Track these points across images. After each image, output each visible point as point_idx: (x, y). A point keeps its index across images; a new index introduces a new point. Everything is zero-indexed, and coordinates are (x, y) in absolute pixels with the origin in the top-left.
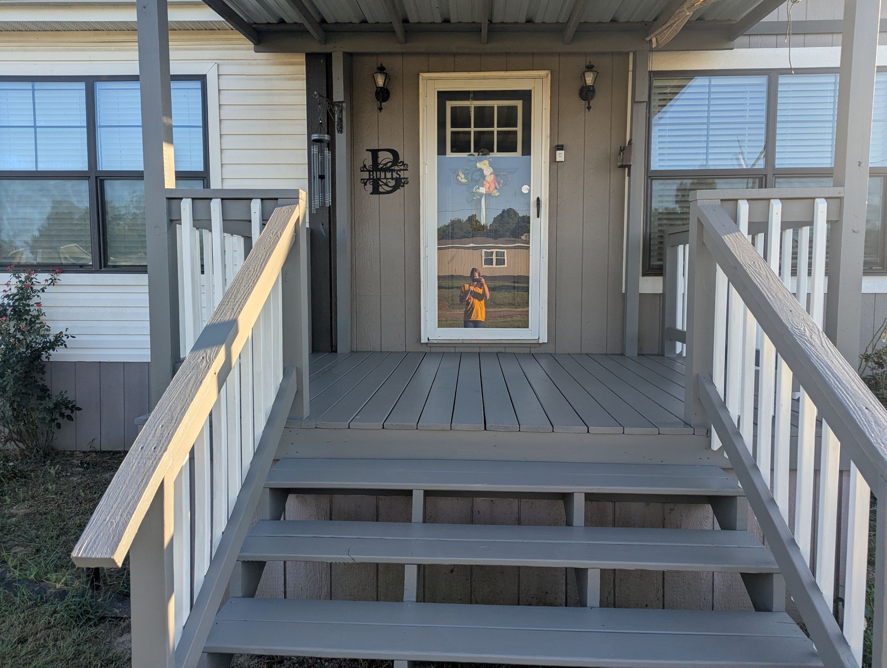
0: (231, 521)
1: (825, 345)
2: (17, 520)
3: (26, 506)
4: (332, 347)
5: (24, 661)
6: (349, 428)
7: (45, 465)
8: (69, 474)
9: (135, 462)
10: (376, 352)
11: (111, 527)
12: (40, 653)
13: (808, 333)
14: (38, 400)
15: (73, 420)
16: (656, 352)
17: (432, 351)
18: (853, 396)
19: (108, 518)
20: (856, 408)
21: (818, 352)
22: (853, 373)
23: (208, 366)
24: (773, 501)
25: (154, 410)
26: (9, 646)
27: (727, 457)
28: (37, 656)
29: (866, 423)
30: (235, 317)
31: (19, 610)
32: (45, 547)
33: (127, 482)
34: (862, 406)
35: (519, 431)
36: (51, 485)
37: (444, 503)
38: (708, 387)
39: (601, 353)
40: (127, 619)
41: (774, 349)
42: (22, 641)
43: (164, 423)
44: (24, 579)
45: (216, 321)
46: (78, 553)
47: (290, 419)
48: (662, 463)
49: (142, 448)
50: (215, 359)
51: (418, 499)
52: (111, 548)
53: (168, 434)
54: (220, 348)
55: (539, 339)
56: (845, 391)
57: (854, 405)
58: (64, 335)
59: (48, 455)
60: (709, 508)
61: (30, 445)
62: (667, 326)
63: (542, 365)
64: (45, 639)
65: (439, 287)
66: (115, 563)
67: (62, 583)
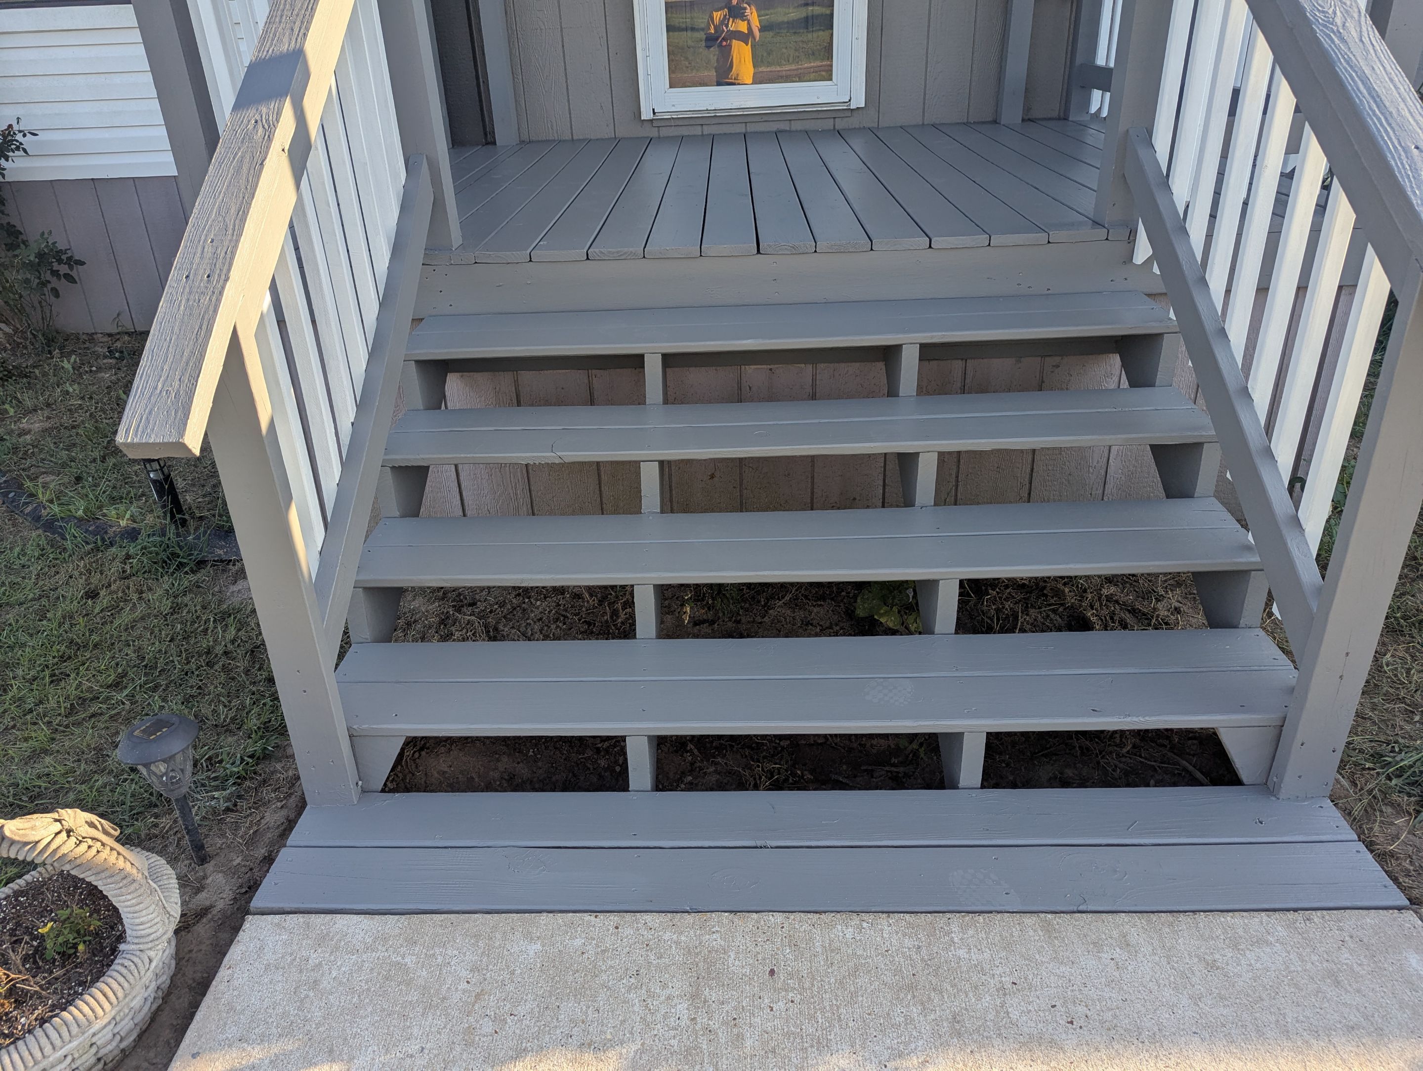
0: (362, 405)
1: (1366, 40)
2: (34, 438)
3: (41, 418)
4: (486, 134)
5: (101, 619)
6: (531, 261)
7: (52, 358)
8: (94, 369)
9: (181, 300)
10: (564, 141)
11: (168, 398)
12: (122, 609)
13: (1339, 20)
14: (8, 250)
15: (76, 282)
16: (1055, 114)
17: (661, 135)
18: (1396, 128)
19: (160, 386)
20: (1399, 148)
21: (1352, 52)
22: (1406, 87)
23: (269, 136)
24: (1222, 333)
25: (193, 215)
26: (75, 603)
27: (1158, 273)
28: (118, 612)
29: (1409, 173)
30: (298, 45)
31: (75, 557)
32: (88, 473)
33: (176, 329)
34: (1409, 144)
35: (815, 251)
36: (71, 385)
37: (697, 377)
38: (1142, 152)
39: (959, 121)
40: (238, 561)
41: (1271, 57)
42: (92, 595)
43: (214, 235)
44: (69, 516)
45: (265, 53)
46: (127, 437)
47: (430, 250)
48: (1049, 292)
49: (187, 277)
50: (278, 122)
51: (653, 368)
52: (176, 428)
53: (226, 253)
54: (282, 103)
55: (850, 100)
56: (1386, 119)
57: (1396, 143)
58: (17, 132)
59: (53, 341)
60: (1115, 360)
61: (19, 326)
62: (1079, 60)
63: (854, 148)
64: (123, 591)
65: (670, 29)
66: (190, 451)
67: (128, 520)
